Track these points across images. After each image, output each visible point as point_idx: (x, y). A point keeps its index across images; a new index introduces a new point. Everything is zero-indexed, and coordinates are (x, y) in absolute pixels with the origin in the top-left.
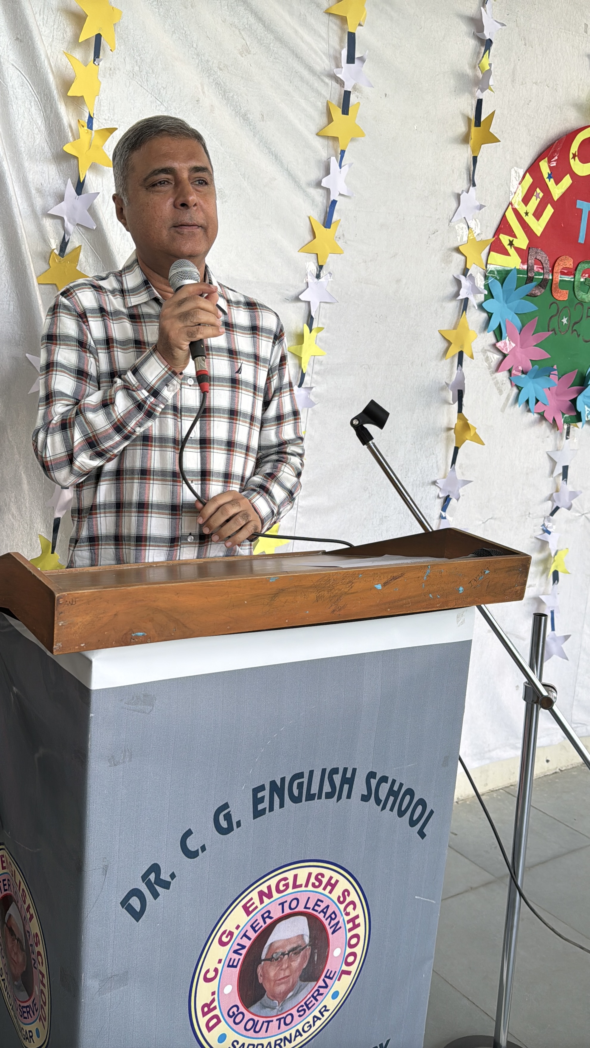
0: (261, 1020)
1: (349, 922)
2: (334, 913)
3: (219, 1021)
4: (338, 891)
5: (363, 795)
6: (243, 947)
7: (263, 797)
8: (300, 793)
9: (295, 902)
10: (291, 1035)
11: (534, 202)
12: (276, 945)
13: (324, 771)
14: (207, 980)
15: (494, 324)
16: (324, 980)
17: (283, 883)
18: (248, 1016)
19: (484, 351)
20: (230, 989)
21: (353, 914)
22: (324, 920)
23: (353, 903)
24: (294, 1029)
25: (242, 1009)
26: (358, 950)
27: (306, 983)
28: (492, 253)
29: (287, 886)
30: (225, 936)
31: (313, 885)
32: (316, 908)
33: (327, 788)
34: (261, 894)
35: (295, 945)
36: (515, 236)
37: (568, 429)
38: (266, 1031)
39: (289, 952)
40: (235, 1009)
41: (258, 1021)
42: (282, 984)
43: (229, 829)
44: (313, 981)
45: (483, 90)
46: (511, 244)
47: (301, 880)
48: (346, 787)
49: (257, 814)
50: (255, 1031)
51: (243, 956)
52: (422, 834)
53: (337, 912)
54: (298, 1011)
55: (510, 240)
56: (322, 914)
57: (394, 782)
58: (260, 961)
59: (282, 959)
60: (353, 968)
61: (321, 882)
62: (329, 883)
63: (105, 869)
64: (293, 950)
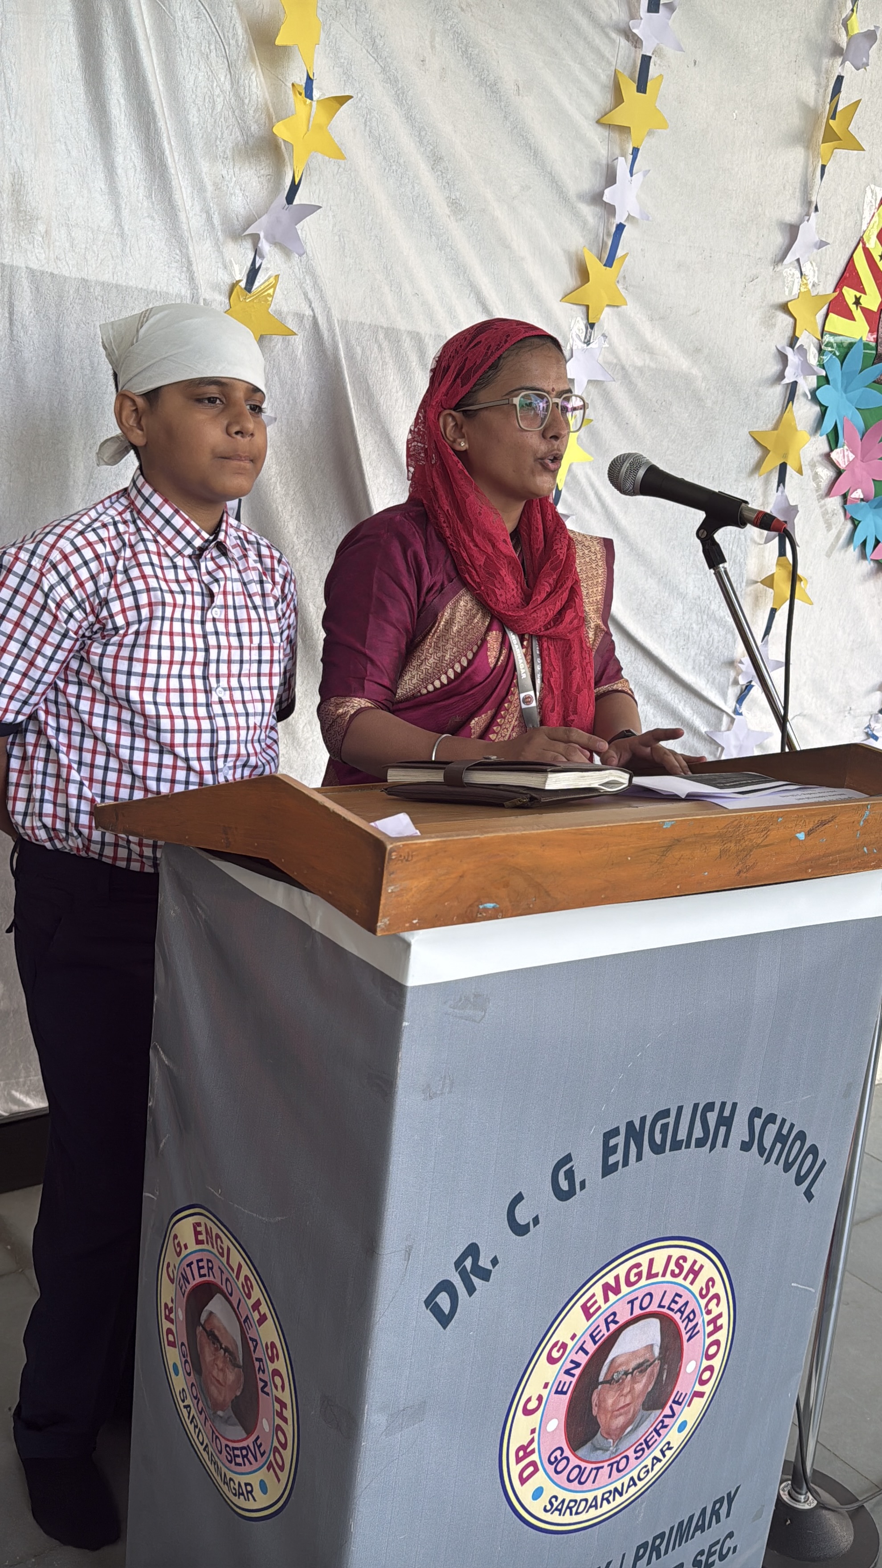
0: (590, 1466)
1: (709, 1323)
2: (693, 1312)
3: (536, 1470)
4: (701, 1281)
5: (743, 1142)
6: (578, 1365)
7: (616, 1145)
8: (664, 1140)
9: (648, 1298)
10: (623, 1485)
12: (619, 1361)
13: (696, 1106)
14: (527, 1412)
15: (828, 425)
16: (671, 1407)
17: (635, 1271)
18: (574, 1461)
19: (813, 466)
20: (555, 1425)
21: (715, 1312)
22: (679, 1322)
23: (717, 1296)
24: (628, 1478)
25: (567, 1453)
26: (716, 1363)
27: (649, 1412)
28: (831, 315)
29: (639, 1275)
30: (556, 1349)
31: (673, 1274)
32: (673, 1306)
33: (698, 1133)
34: (606, 1287)
35: (641, 1361)
36: (863, 291)
38: (594, 1482)
39: (634, 1370)
40: (558, 1453)
41: (585, 1468)
42: (620, 1414)
43: (571, 1193)
44: (658, 1408)
45: (844, 63)
46: (857, 302)
47: (658, 1268)
48: (723, 1130)
49: (608, 1170)
50: (580, 1483)
51: (576, 1377)
52: (809, 1195)
53: (697, 1311)
54: (636, 1452)
55: (856, 296)
56: (679, 1314)
57: (784, 1121)
58: (596, 1384)
59: (624, 1380)
60: (707, 1389)
61: (681, 1268)
62: (691, 1270)
63: (408, 1252)
64: (639, 1366)
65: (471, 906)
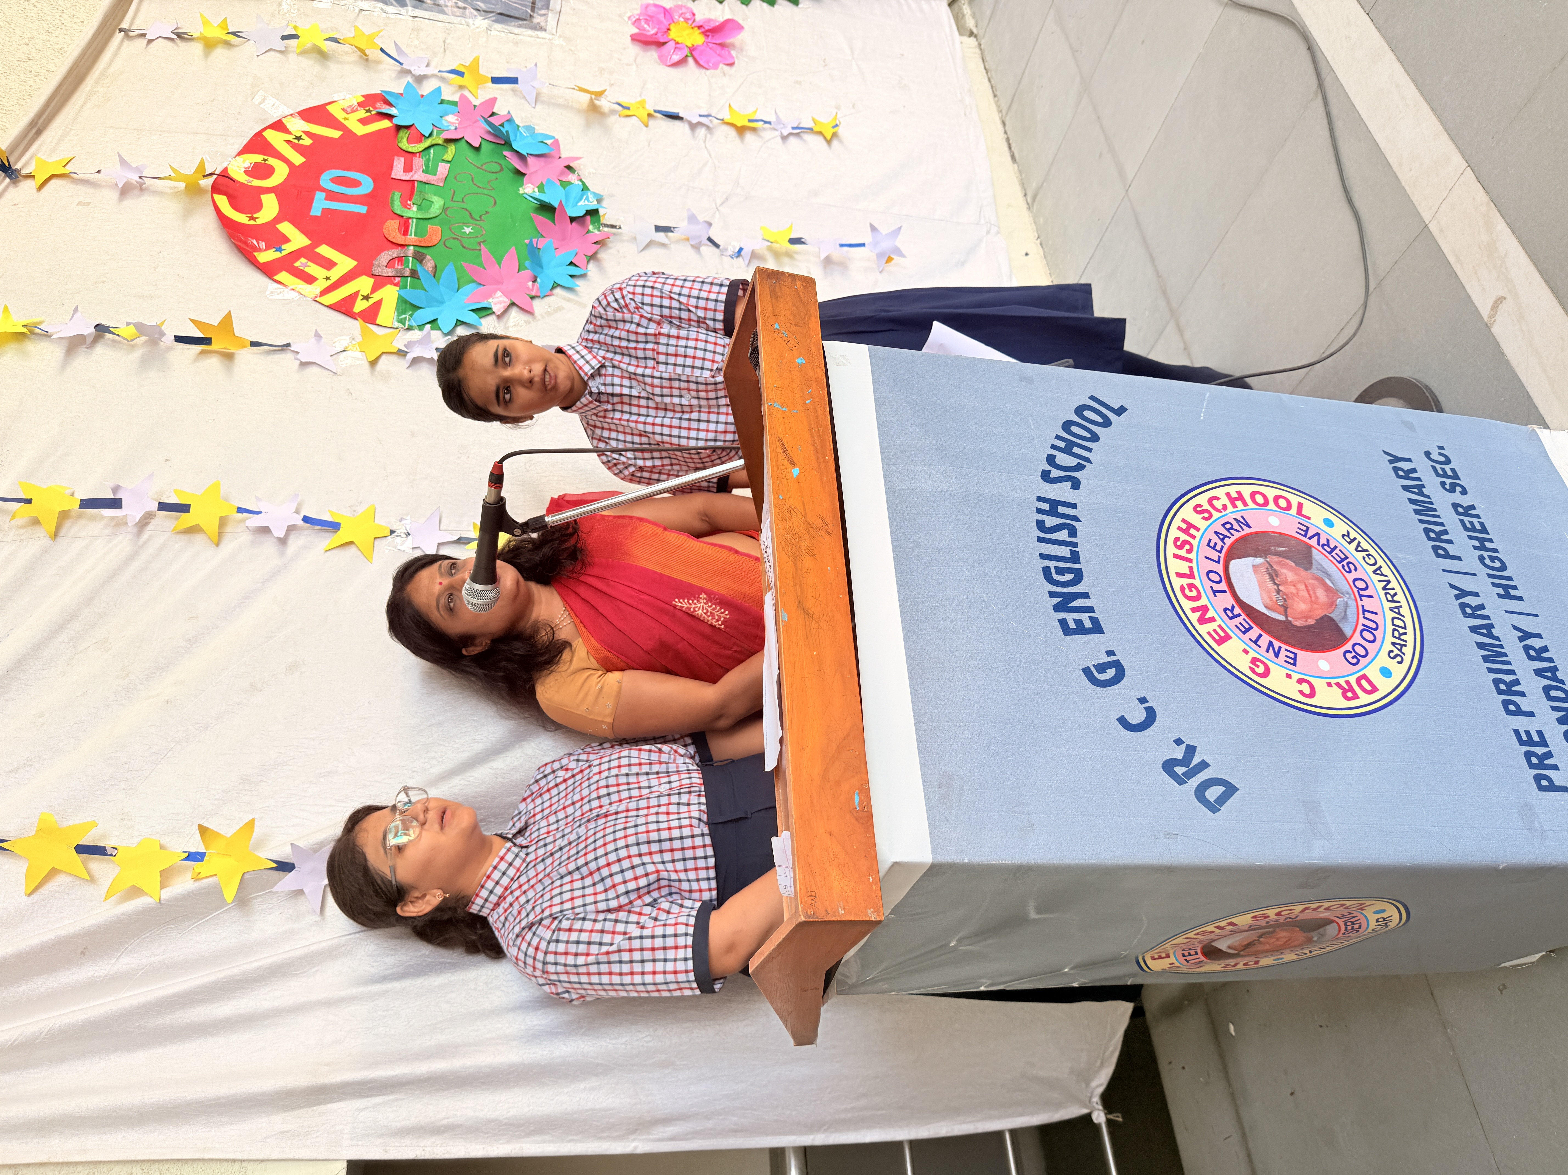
0: (1362, 621)
1: (1235, 506)
2: (1223, 525)
3: (1365, 677)
4: (1196, 520)
5: (1072, 488)
6: (1271, 644)
7: (1075, 621)
8: (1070, 570)
9: (1211, 575)
10: (1380, 581)
11: (313, 269)
12: (1268, 601)
13: (1040, 540)
14: (1312, 694)
16: (1310, 538)
18: (1357, 638)
20: (1324, 662)
21: (1225, 501)
22: (1233, 539)
23: (1210, 501)
24: (1373, 576)
25: (1348, 646)
26: (1271, 493)
27: (1314, 562)
29: (1191, 586)
30: (1257, 670)
31: (1190, 551)
32: (1218, 548)
33: (1063, 535)
34: (1202, 621)
35: (1267, 576)
37: (606, 225)
38: (1376, 613)
39: (1275, 584)
40: (1349, 656)
41: (1363, 625)
42: (1315, 593)
43: (1118, 665)
44: (1311, 552)
45: (162, 334)
47: (1184, 567)
48: (1061, 510)
49: (1097, 628)
50: (1376, 629)
51: (1281, 645)
52: (1121, 411)
53: (1223, 521)
54: (1350, 572)
56: (1226, 540)
57: (1053, 447)
58: (1287, 623)
59: (1285, 594)
60: (1295, 500)
61: (1185, 542)
63: (1170, 835)
64: (1272, 579)
65: (857, 819)
